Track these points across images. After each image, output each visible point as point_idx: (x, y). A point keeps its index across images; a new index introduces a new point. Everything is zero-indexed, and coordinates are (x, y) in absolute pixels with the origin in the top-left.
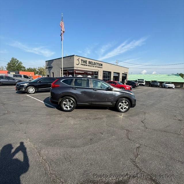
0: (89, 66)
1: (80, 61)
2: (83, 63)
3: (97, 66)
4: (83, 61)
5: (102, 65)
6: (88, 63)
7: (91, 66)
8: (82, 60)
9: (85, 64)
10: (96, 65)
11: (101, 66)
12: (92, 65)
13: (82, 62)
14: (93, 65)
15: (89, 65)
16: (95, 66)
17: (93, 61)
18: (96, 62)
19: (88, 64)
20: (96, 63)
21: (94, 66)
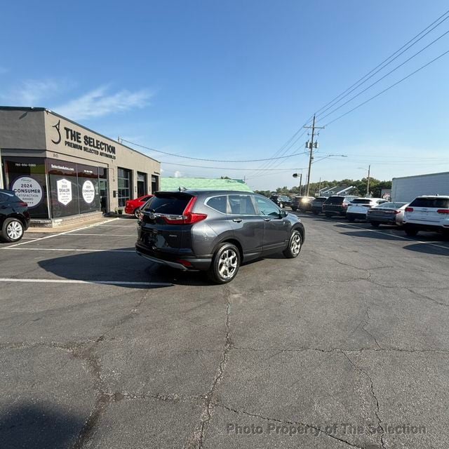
0: (85, 149)
1: (63, 132)
2: (69, 140)
3: (104, 151)
4: (70, 132)
5: (113, 150)
6: (82, 140)
7: (90, 151)
8: (67, 130)
9: (76, 143)
10: (102, 149)
11: (111, 154)
12: (92, 148)
13: (68, 138)
14: (96, 149)
15: (86, 146)
16: (100, 151)
17: (96, 138)
18: (101, 140)
19: (83, 144)
20: (102, 143)
21: (97, 152)
